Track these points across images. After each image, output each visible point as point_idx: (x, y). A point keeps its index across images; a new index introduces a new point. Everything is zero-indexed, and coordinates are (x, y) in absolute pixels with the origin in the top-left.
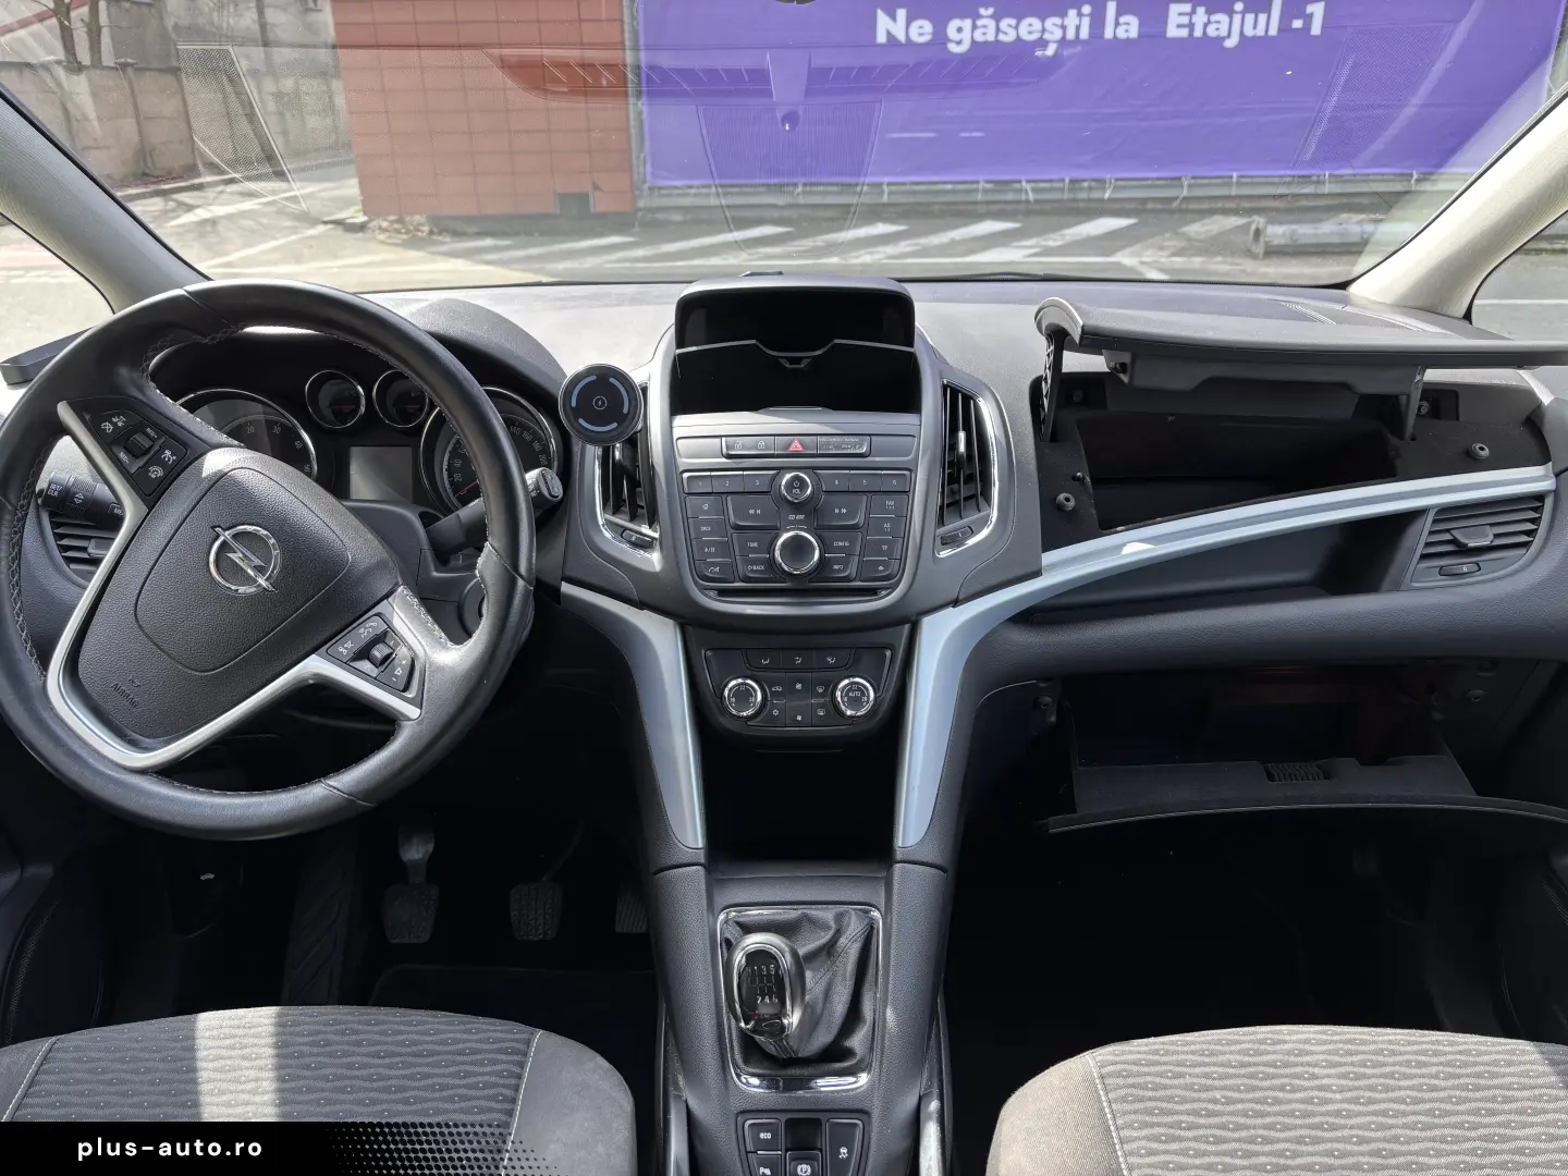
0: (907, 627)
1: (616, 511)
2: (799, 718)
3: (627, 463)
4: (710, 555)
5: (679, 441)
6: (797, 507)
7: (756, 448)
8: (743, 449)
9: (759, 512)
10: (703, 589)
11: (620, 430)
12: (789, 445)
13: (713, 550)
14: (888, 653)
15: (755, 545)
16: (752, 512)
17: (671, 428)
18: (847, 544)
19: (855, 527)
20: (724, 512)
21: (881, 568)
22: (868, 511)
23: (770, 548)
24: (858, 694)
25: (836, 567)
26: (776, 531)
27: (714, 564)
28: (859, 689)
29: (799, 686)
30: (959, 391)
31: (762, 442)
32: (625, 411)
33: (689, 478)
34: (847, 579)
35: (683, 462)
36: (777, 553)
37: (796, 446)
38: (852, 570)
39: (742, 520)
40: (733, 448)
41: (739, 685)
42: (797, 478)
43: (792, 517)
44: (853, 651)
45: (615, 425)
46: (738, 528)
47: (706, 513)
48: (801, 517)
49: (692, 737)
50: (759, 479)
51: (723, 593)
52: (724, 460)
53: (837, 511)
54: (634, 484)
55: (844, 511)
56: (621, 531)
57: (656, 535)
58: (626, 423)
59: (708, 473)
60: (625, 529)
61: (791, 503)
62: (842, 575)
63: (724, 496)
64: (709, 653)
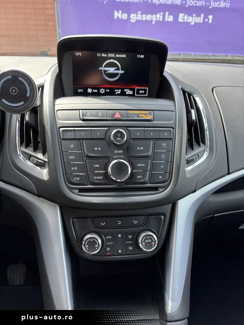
0: (170, 205)
1: (26, 147)
2: (120, 251)
3: (32, 123)
4: (75, 171)
5: (58, 112)
6: (119, 147)
7: (97, 116)
8: (91, 116)
9: (99, 149)
10: (71, 189)
11: (26, 105)
12: (114, 114)
13: (76, 168)
14: (163, 217)
15: (98, 166)
16: (96, 149)
17: (54, 105)
18: (144, 165)
19: (147, 157)
20: (82, 149)
21: (160, 177)
22: (154, 148)
23: (106, 168)
24: (150, 241)
25: (139, 177)
26: (108, 159)
27: (77, 176)
28: (150, 239)
29: (120, 236)
30: (186, 92)
31: (100, 113)
32: (28, 95)
33: (63, 130)
34: (144, 183)
35: (60, 122)
36: (110, 170)
37: (117, 116)
38: (147, 179)
39: (91, 153)
40: (86, 116)
41: (90, 238)
42: (118, 132)
43: (116, 152)
44: (146, 217)
45: (22, 103)
46: (88, 157)
47: (72, 149)
48: (121, 152)
49: (66, 259)
50: (99, 132)
51: (81, 190)
52: (81, 122)
53: (138, 148)
54: (36, 133)
55: (142, 148)
56: (29, 157)
57: (47, 160)
58: (29, 102)
59: (73, 129)
60: (31, 156)
61: (116, 145)
62: (142, 181)
63: (81, 141)
64: (75, 220)
